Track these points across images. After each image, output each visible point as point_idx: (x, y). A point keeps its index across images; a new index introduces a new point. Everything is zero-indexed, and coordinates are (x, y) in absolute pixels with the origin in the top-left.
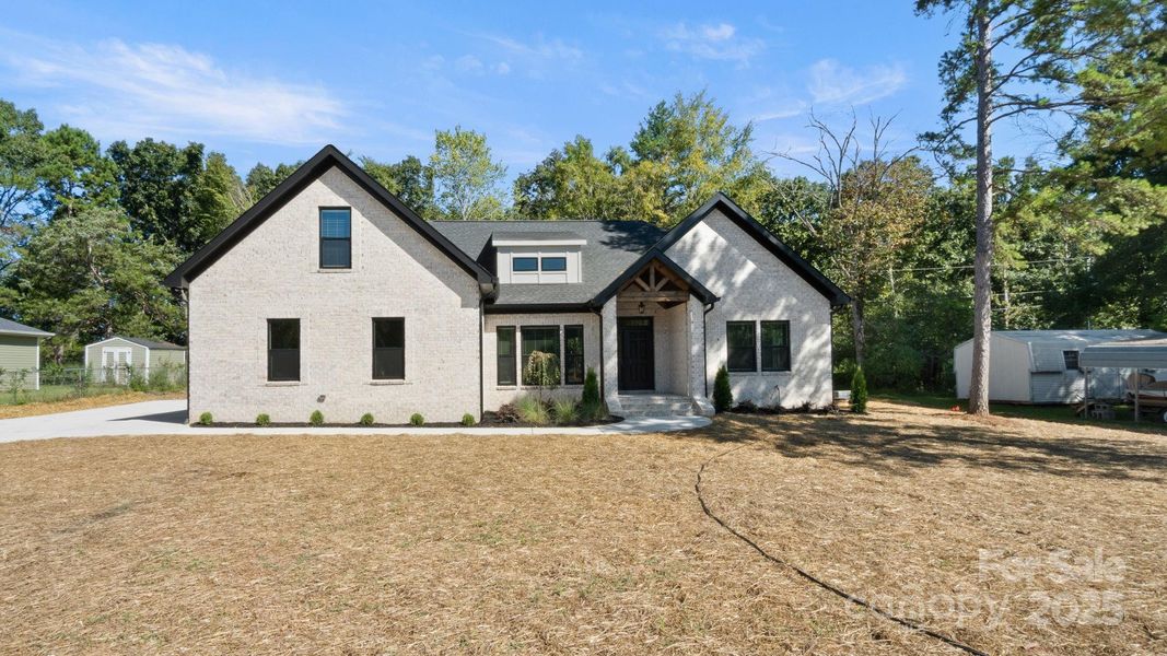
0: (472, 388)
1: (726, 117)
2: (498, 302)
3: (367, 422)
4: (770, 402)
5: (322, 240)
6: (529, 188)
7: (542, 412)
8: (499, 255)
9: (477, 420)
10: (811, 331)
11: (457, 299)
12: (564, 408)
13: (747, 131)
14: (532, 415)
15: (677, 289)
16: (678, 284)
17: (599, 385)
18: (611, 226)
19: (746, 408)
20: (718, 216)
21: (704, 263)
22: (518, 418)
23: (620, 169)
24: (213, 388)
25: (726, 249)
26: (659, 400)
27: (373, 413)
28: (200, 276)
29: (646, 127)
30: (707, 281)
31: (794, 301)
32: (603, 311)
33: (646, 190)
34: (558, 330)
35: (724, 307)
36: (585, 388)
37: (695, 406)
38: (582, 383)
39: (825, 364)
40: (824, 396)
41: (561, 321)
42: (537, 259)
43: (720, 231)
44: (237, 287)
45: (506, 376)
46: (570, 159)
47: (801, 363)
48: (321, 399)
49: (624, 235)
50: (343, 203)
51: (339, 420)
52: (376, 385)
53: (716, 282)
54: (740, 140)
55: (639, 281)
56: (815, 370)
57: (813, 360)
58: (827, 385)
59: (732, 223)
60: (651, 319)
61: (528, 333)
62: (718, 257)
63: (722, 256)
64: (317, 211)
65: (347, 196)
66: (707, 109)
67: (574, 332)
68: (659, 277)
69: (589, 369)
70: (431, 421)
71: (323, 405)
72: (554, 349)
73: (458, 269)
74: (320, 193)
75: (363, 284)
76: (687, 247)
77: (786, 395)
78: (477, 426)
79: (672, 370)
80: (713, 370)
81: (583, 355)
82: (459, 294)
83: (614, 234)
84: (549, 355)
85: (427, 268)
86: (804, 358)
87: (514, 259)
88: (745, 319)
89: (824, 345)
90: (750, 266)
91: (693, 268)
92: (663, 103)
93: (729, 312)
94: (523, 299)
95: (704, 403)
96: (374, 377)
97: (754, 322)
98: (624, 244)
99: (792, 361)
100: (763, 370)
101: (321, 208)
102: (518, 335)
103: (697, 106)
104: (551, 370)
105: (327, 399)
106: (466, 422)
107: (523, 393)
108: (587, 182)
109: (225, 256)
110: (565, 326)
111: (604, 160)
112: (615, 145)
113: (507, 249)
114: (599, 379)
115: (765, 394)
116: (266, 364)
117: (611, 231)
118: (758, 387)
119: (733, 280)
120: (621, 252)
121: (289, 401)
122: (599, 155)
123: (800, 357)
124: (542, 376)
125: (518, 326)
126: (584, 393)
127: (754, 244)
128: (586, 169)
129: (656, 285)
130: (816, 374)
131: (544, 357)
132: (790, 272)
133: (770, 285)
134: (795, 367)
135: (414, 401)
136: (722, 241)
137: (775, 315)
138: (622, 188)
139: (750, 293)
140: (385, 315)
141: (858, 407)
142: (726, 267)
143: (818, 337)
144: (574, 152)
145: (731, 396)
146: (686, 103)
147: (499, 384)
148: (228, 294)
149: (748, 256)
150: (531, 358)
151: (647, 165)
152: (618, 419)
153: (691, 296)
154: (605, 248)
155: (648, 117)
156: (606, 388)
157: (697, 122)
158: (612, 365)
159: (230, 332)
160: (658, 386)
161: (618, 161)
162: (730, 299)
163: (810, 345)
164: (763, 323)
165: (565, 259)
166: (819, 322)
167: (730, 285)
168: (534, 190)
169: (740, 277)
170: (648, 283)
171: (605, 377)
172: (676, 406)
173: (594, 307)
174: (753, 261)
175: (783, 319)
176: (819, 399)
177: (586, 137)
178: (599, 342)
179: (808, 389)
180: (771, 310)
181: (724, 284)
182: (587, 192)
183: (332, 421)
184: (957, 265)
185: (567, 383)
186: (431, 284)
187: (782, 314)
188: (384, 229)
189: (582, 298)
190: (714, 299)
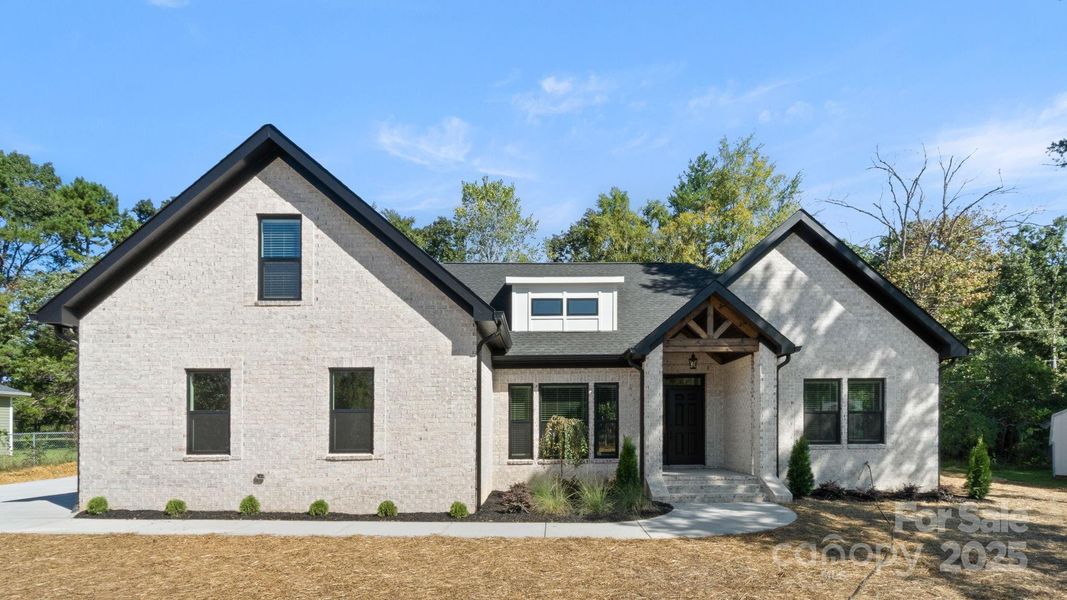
0: (465, 465)
1: (772, 167)
2: (510, 353)
3: (319, 513)
4: (858, 484)
5: (262, 261)
6: (562, 250)
7: (562, 498)
8: (514, 295)
9: (471, 510)
10: (913, 393)
11: (446, 343)
12: (592, 495)
13: (795, 183)
14: (548, 503)
15: (744, 336)
16: (744, 329)
17: (638, 461)
18: (654, 269)
19: (829, 492)
20: (797, 243)
21: (777, 304)
22: (528, 507)
23: (657, 225)
24: (112, 463)
25: (807, 287)
26: (717, 480)
27: (328, 500)
28: (94, 310)
29: (686, 181)
30: (781, 326)
31: (893, 353)
32: (645, 364)
33: (686, 242)
34: (587, 389)
35: (803, 362)
36: (620, 463)
37: (764, 488)
38: (614, 455)
39: (930, 435)
40: (928, 477)
41: (591, 377)
42: (561, 300)
43: (798, 262)
44: (144, 325)
45: (519, 447)
46: (604, 212)
47: (901, 434)
48: (259, 479)
49: (669, 278)
50: (289, 208)
51: (283, 509)
52: (334, 460)
53: (792, 329)
54: (787, 192)
55: (694, 325)
56: (918, 442)
57: (914, 430)
58: (933, 462)
59: (814, 251)
60: (702, 377)
61: (549, 393)
62: (796, 296)
63: (801, 295)
64: (255, 220)
65: (294, 200)
66: (754, 155)
67: (607, 393)
68: (719, 321)
69: (626, 440)
70: (408, 511)
71: (260, 488)
72: (582, 414)
74: (258, 196)
75: (316, 322)
76: (757, 284)
77: (879, 475)
78: (471, 518)
79: (728, 441)
80: (787, 442)
81: (617, 422)
82: (449, 335)
83: (656, 277)
84: (574, 422)
85: (405, 299)
86: (904, 427)
87: (533, 300)
88: (828, 377)
89: (930, 411)
90: (838, 308)
91: (765, 308)
92: (705, 155)
93: (808, 368)
94: (542, 350)
95: (777, 485)
96: (332, 450)
97: (839, 381)
98: (669, 288)
99: (887, 430)
100: (849, 442)
101: (261, 217)
102: (536, 395)
103: (744, 152)
104: (576, 443)
105: (267, 479)
106: (455, 515)
107: (541, 469)
108: (623, 237)
109: (130, 281)
110: (596, 384)
111: (641, 216)
112: (653, 198)
113: (524, 288)
114: (638, 452)
115: (853, 474)
116: (185, 431)
117: (653, 274)
118: (845, 464)
119: (815, 326)
120: (666, 296)
121: (216, 482)
122: (636, 207)
123: (899, 426)
124: (564, 449)
125: (536, 384)
126: (619, 470)
127: (842, 279)
128: (621, 223)
129: (715, 329)
130: (920, 448)
131: (567, 424)
132: (887, 316)
133: (863, 332)
134: (890, 439)
135: (386, 483)
136: (800, 275)
137: (867, 372)
138: (659, 242)
139: (835, 343)
140: (346, 365)
141: (977, 491)
142: (806, 310)
143: (922, 400)
144: (609, 205)
145: (812, 476)
146: (732, 149)
147: (510, 457)
148: (132, 335)
149: (835, 295)
150: (549, 425)
151: (688, 216)
152: (665, 508)
153: (761, 345)
154: (646, 291)
155: (688, 171)
156: (647, 464)
157: (743, 168)
158: (655, 435)
159: (135, 387)
160: (709, 461)
161: (655, 215)
162: (810, 351)
163: (912, 410)
164: (856, 384)
165: (596, 300)
166: (924, 381)
167: (810, 332)
168: (567, 252)
169: (825, 322)
170: (705, 328)
171: (646, 450)
172: (741, 489)
173: (632, 360)
174: (841, 301)
175: (879, 376)
176: (922, 479)
177: (622, 190)
178: (638, 405)
179: (909, 467)
180: (863, 364)
181: (803, 331)
182: (622, 248)
183: (274, 508)
184: (1004, 330)
185: (596, 456)
186: (410, 322)
187: (877, 370)
188: (347, 246)
189: (618, 349)
190: (793, 349)
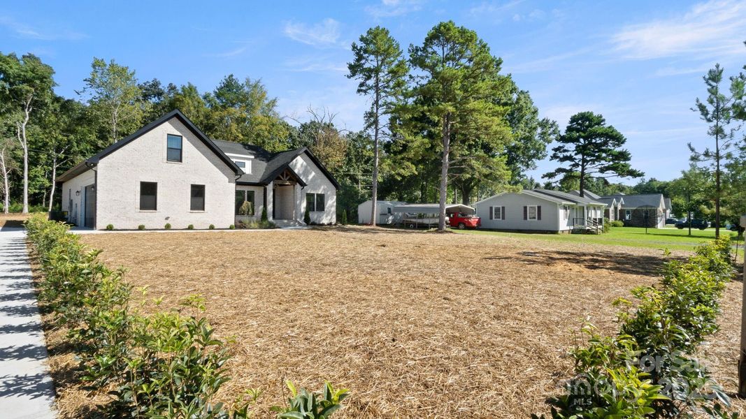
0: (232, 214)
3: (191, 228)
4: (319, 222)
5: (168, 148)
7: (257, 224)
10: (330, 198)
11: (227, 179)
14: (253, 225)
15: (293, 180)
16: (293, 177)
18: (247, 147)
19: (314, 224)
20: (305, 155)
21: (299, 171)
22: (247, 226)
25: (306, 167)
26: (286, 221)
27: (193, 224)
30: (301, 177)
31: (326, 187)
32: (267, 186)
34: (244, 193)
35: (306, 188)
39: (334, 209)
40: (334, 220)
41: (246, 189)
43: (304, 160)
44: (125, 165)
48: (166, 219)
49: (254, 152)
50: (179, 134)
51: (178, 227)
52: (192, 213)
53: (304, 178)
55: (279, 175)
56: (331, 211)
57: (331, 208)
58: (334, 216)
59: (309, 158)
62: (304, 169)
64: (166, 135)
65: (181, 131)
68: (287, 175)
70: (217, 228)
71: (168, 221)
73: (227, 167)
74: (168, 128)
75: (187, 170)
76: (295, 165)
77: (323, 219)
80: (303, 209)
81: (254, 203)
82: (227, 177)
85: (215, 166)
86: (328, 207)
88: (312, 193)
89: (334, 203)
90: (313, 174)
91: (297, 171)
93: (308, 190)
95: (301, 222)
96: (191, 210)
97: (314, 194)
99: (325, 208)
100: (317, 211)
101: (168, 134)
105: (170, 219)
106: (232, 228)
109: (118, 150)
110: (248, 191)
115: (318, 219)
116: (139, 202)
117: (248, 150)
118: (315, 216)
120: (258, 161)
121: (152, 219)
127: (315, 166)
128: (195, 103)
129: (286, 177)
132: (325, 177)
133: (319, 181)
134: (326, 210)
135: (210, 220)
136: (305, 163)
137: (320, 192)
139: (313, 183)
140: (197, 184)
142: (306, 173)
143: (332, 200)
144: (188, 92)
145: (310, 219)
148: (120, 168)
149: (314, 170)
153: (297, 182)
156: (268, 216)
158: (270, 207)
159: (121, 186)
160: (285, 216)
161: (210, 101)
163: (330, 202)
164: (317, 194)
165: (244, 162)
166: (333, 195)
167: (308, 179)
169: (310, 177)
170: (283, 177)
171: (267, 212)
172: (291, 223)
174: (314, 172)
175: (323, 193)
176: (332, 221)
178: (261, 198)
179: (329, 217)
180: (319, 190)
181: (306, 179)
183: (175, 227)
186: (216, 172)
187: (322, 191)
188: (197, 148)
189: (257, 180)
190: (306, 185)
